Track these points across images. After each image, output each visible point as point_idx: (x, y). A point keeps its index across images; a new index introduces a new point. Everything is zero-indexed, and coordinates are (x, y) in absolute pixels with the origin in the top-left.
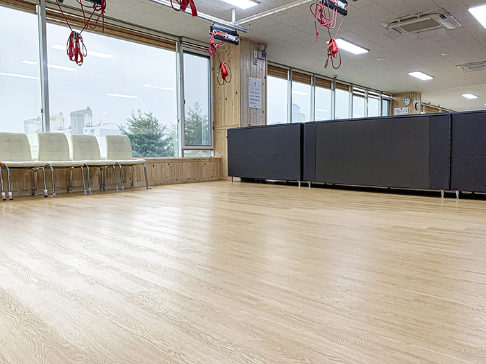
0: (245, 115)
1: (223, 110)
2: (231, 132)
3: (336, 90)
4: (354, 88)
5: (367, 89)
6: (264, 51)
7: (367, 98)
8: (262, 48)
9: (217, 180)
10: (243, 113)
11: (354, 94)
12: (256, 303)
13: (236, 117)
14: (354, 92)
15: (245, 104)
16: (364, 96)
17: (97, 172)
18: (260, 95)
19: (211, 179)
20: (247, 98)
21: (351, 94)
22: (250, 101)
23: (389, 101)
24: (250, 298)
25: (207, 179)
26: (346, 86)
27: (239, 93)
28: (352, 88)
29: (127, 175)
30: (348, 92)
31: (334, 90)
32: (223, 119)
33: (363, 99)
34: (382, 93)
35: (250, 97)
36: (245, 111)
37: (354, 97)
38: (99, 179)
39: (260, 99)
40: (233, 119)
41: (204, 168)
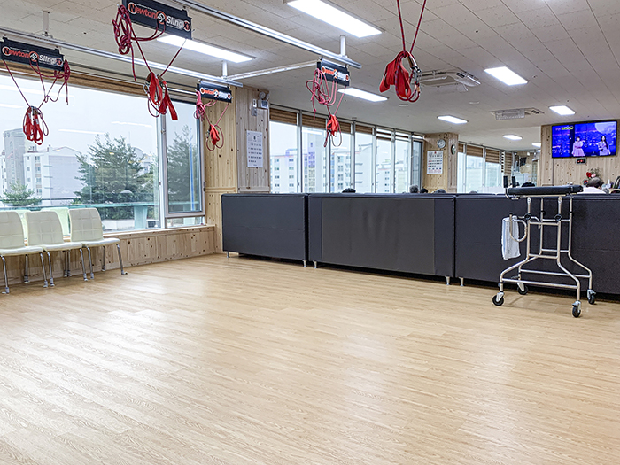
0: (243, 176)
1: (216, 169)
2: (226, 199)
3: (356, 134)
4: (378, 130)
5: (394, 130)
6: (265, 98)
7: (394, 141)
8: (263, 95)
9: (210, 255)
10: (241, 174)
11: (378, 137)
12: (225, 438)
13: (232, 178)
14: (378, 135)
15: (243, 163)
16: (390, 139)
17: (59, 256)
18: (261, 152)
19: (203, 253)
20: (246, 156)
21: (375, 137)
22: (249, 159)
23: (421, 143)
24: (221, 432)
25: (198, 254)
26: (368, 129)
27: (235, 150)
28: (375, 130)
29: (97, 256)
30: (370, 136)
31: (354, 134)
32: (216, 180)
33: (390, 142)
34: (412, 133)
35: (248, 155)
36: (243, 171)
37: (378, 140)
38: (62, 263)
39: (261, 156)
40: (228, 182)
41: (193, 241)
